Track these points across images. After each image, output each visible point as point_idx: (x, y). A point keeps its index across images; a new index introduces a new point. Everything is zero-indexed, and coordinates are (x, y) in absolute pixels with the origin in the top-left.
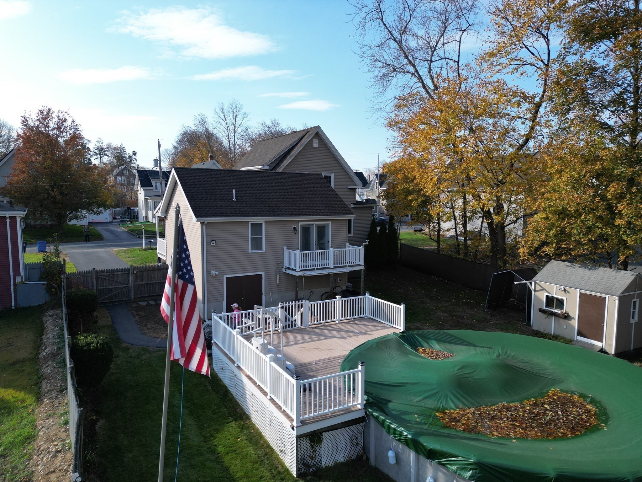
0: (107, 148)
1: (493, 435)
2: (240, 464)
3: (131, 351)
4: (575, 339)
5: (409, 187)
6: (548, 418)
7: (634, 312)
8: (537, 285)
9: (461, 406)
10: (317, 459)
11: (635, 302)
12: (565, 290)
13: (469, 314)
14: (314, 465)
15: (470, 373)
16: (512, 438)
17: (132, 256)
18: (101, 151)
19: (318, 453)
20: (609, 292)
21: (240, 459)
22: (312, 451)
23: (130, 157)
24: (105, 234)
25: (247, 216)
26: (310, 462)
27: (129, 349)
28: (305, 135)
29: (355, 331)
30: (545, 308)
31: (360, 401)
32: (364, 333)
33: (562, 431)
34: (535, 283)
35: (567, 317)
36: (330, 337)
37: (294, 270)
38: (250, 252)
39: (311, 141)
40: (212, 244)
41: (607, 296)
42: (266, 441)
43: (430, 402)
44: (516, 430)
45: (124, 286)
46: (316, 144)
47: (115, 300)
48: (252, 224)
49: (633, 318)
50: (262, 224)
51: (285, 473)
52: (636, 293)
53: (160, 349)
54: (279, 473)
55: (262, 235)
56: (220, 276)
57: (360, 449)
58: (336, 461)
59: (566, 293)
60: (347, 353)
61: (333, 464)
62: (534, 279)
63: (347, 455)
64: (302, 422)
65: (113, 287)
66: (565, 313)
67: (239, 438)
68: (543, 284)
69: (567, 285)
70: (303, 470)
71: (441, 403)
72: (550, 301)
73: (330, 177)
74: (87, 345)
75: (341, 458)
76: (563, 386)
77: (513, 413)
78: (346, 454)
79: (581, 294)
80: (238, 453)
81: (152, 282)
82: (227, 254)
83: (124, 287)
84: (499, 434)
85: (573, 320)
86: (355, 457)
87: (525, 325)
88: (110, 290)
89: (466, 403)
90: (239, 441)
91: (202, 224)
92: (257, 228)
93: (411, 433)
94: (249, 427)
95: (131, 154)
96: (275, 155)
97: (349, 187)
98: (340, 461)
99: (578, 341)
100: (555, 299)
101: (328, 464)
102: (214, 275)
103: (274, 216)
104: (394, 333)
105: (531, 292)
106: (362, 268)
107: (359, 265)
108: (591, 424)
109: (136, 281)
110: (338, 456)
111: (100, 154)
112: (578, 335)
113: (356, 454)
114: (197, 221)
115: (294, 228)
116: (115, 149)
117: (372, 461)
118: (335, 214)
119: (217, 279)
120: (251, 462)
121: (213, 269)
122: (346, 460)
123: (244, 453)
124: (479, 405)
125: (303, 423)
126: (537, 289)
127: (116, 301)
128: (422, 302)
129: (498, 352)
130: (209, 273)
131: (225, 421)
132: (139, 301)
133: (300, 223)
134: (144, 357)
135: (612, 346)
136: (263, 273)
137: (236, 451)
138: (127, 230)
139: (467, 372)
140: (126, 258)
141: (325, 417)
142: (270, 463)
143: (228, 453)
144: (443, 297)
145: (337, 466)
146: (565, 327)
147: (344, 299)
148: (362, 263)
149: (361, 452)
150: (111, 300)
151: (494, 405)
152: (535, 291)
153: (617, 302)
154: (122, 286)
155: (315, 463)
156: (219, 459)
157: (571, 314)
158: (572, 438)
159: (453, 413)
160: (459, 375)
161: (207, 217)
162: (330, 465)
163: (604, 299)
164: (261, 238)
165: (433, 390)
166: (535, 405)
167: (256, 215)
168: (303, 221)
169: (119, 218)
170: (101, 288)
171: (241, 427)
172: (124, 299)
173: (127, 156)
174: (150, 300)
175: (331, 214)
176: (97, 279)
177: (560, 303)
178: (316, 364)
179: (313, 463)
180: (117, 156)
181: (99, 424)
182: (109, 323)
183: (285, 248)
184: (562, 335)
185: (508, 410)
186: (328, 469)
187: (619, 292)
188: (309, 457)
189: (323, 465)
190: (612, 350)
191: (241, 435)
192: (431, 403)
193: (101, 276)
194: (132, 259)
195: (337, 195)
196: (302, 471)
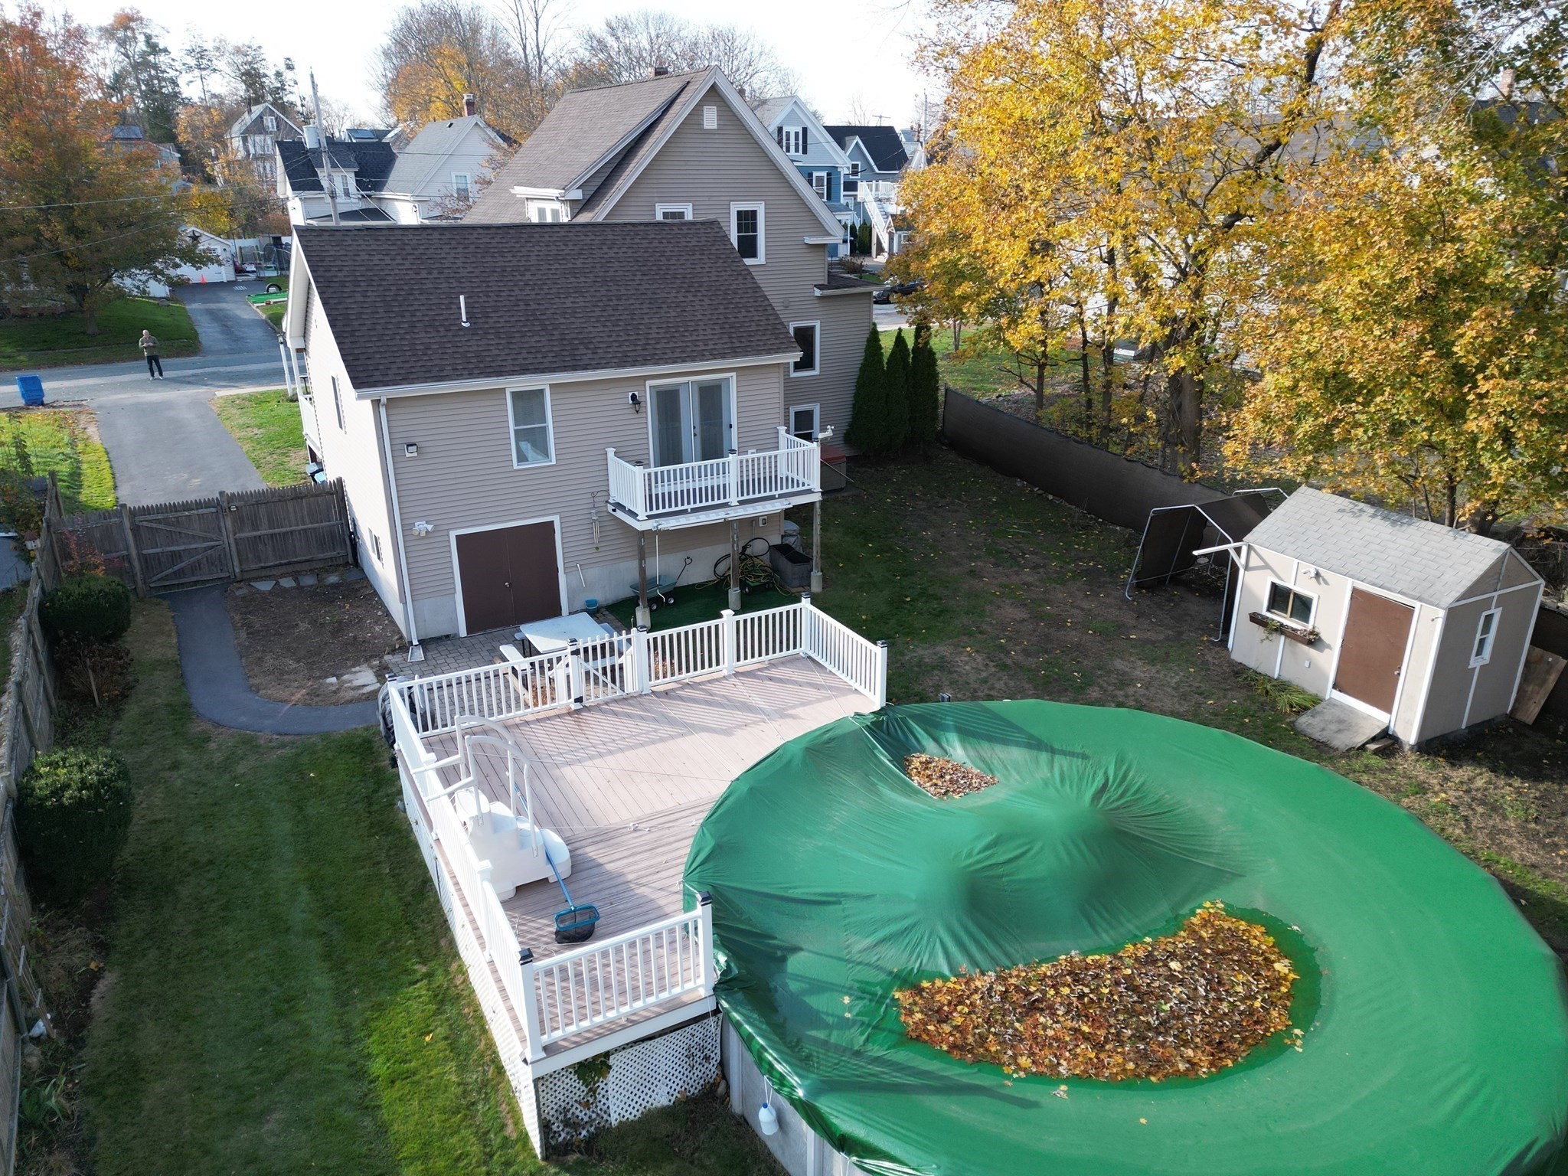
0: (218, 49)
1: (1019, 1068)
2: (416, 1117)
3: (213, 746)
4: (1327, 697)
5: (960, 259)
6: (1167, 1007)
7: (1482, 642)
8: (1253, 553)
9: (964, 966)
10: (600, 1105)
11: (1489, 618)
12: (1318, 575)
13: (1082, 610)
14: (591, 1120)
15: (1010, 861)
16: (1059, 1079)
17: (258, 421)
18: (201, 60)
19: (603, 1092)
20: (1425, 596)
21: (420, 1101)
22: (586, 1090)
23: (278, 74)
24: (208, 333)
25: (499, 373)
26: (581, 1115)
27: (208, 739)
28: (679, 95)
29: (761, 704)
30: (1264, 613)
31: (701, 981)
32: (782, 714)
33: (1190, 1053)
34: (1250, 548)
35: (1313, 640)
36: (691, 728)
37: (634, 515)
38: (516, 467)
39: (697, 111)
40: (408, 455)
41: (1417, 605)
42: (491, 1045)
43: (891, 953)
44: (1078, 1051)
45: (212, 543)
46: (710, 119)
47: (195, 579)
48: (514, 394)
49: (1479, 653)
50: (542, 391)
51: (518, 1147)
52: (1496, 594)
53: (287, 739)
54: (506, 1143)
55: (544, 420)
56: (438, 533)
57: (713, 1069)
58: (648, 1105)
59: (1319, 583)
60: (719, 789)
61: (639, 1115)
62: (1248, 538)
63: (678, 1088)
64: (545, 1049)
65: (182, 548)
66: (1312, 633)
67: (428, 1033)
68: (1269, 555)
69: (1326, 564)
70: (563, 1135)
71: (918, 956)
72: (1279, 597)
73: (754, 213)
74: (54, 793)
75: (662, 1098)
76: (1238, 894)
77: (1086, 990)
78: (674, 1086)
79: (1356, 592)
80: (417, 1082)
81: (284, 530)
82: (453, 476)
83: (213, 547)
84: (1034, 1062)
85: (1327, 650)
86: (700, 1088)
87: (1213, 643)
88: (175, 557)
89: (979, 956)
90: (428, 1044)
91: (376, 403)
92: (528, 404)
93: (807, 1082)
94: (458, 997)
95: (282, 68)
96: (596, 157)
97: (809, 241)
98: (659, 1105)
99: (1333, 704)
100: (1292, 596)
101: (627, 1115)
102: (423, 534)
103: (575, 368)
104: (857, 714)
105: (1237, 569)
106: (816, 498)
107: (810, 491)
108: (1267, 1030)
109: (241, 530)
110: (654, 1095)
111: (199, 67)
112: (1335, 686)
113: (702, 1082)
114: (360, 397)
115: (634, 397)
116: (238, 51)
117: (736, 1104)
118: (746, 352)
119: (431, 540)
120: (443, 1110)
121: (420, 518)
122: (673, 1099)
123: (432, 1081)
124: (1008, 963)
125: (550, 1050)
126: (1251, 565)
127: (196, 583)
128: (973, 573)
129: (1106, 773)
130: (407, 528)
131: (405, 978)
132: (255, 579)
133: (649, 383)
134: (241, 768)
135: (1412, 725)
136: (556, 519)
137: (414, 1074)
138: (264, 317)
139: (1002, 859)
140: (242, 427)
141: (610, 1029)
142: (491, 1113)
143: (393, 1082)
144: (1032, 553)
145: (652, 1118)
146: (1307, 665)
147: (741, 617)
148: (816, 485)
149: (714, 1076)
150: (183, 581)
151: (1046, 960)
152: (1247, 568)
153: (1439, 624)
154: (205, 545)
155: (594, 1116)
156: (371, 1100)
157: (1323, 636)
158: (1211, 1078)
159: (939, 991)
160: (978, 871)
161: (386, 384)
162: (631, 1118)
163: (1409, 611)
164: (544, 429)
165: (905, 917)
166: (1150, 960)
167: (524, 370)
168: (657, 376)
169: (253, 268)
170: (151, 551)
171: (440, 997)
172: (215, 576)
173: (271, 73)
174: (283, 576)
175: (735, 353)
176: (136, 529)
177: (1302, 607)
178: (635, 830)
179: (590, 1117)
180: (247, 73)
181: (102, 986)
182: (171, 653)
183: (611, 452)
184: (1296, 682)
185: (1077, 980)
186: (627, 1128)
187: (1449, 599)
188: (580, 1103)
189: (614, 1120)
190: (1409, 733)
191: (434, 1024)
192: (895, 958)
193: (145, 524)
194: (256, 431)
195: (757, 288)
196: (560, 1139)
